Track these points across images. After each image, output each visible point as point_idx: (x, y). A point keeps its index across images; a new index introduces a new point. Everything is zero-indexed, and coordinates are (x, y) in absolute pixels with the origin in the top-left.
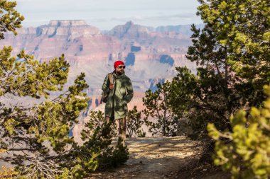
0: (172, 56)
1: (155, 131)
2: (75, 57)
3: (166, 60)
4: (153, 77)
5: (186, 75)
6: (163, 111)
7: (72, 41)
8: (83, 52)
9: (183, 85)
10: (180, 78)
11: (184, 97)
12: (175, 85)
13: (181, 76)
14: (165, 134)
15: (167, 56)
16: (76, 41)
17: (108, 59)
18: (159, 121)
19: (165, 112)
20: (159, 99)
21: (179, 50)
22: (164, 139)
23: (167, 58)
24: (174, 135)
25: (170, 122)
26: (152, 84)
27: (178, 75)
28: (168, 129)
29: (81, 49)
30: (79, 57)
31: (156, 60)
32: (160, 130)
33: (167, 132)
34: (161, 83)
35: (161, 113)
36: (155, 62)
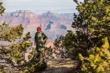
0: (66, 26)
1: (58, 56)
2: (26, 25)
4: (58, 34)
5: (71, 34)
6: (62, 48)
7: (25, 19)
9: (70, 38)
10: (69, 35)
11: (70, 43)
12: (67, 37)
13: (69, 34)
15: (64, 26)
16: (27, 19)
17: (40, 26)
18: (60, 52)
19: (62, 49)
20: (60, 43)
21: (69, 23)
22: (62, 60)
23: (64, 27)
24: (66, 58)
26: (58, 37)
28: (64, 56)
29: (29, 22)
30: (28, 26)
31: (60, 27)
32: (60, 56)
33: (63, 57)
34: (61, 37)
35: (61, 49)
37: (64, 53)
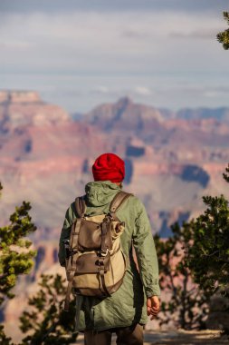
0: (207, 168)
1: (165, 318)
2: (15, 164)
3: (193, 174)
4: (166, 207)
5: (222, 212)
6: (182, 277)
7: (11, 132)
8: (32, 155)
9: (217, 232)
10: (211, 218)
11: (217, 255)
12: (201, 231)
13: (213, 212)
14: (183, 324)
15: (195, 168)
16: (19, 132)
17: (80, 170)
18: (174, 298)
19: (185, 281)
20: (176, 254)
21: (220, 156)
22: (181, 336)
23: (196, 172)
24: (203, 326)
25: (195, 301)
26: (165, 222)
27: (208, 212)
28: (191, 315)
29: (28, 148)
30: (24, 165)
31: (176, 174)
32: (176, 316)
33: (188, 320)
34: (180, 224)
35: (178, 281)
36: (172, 179)
37: (192, 303)
